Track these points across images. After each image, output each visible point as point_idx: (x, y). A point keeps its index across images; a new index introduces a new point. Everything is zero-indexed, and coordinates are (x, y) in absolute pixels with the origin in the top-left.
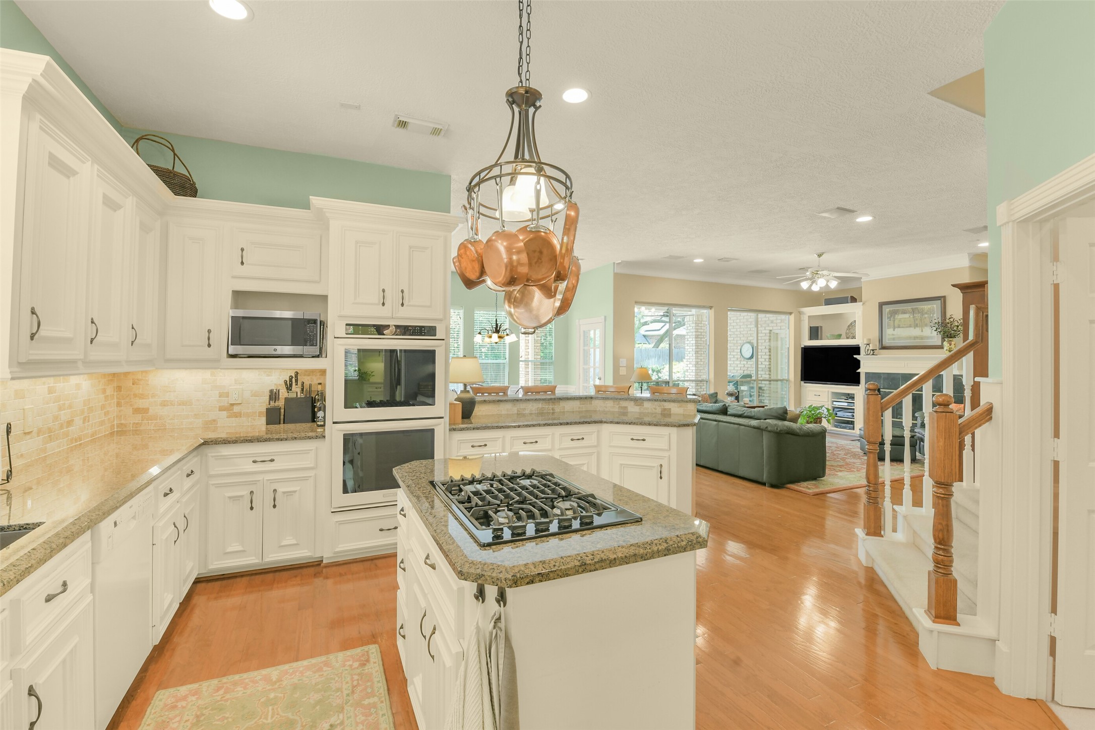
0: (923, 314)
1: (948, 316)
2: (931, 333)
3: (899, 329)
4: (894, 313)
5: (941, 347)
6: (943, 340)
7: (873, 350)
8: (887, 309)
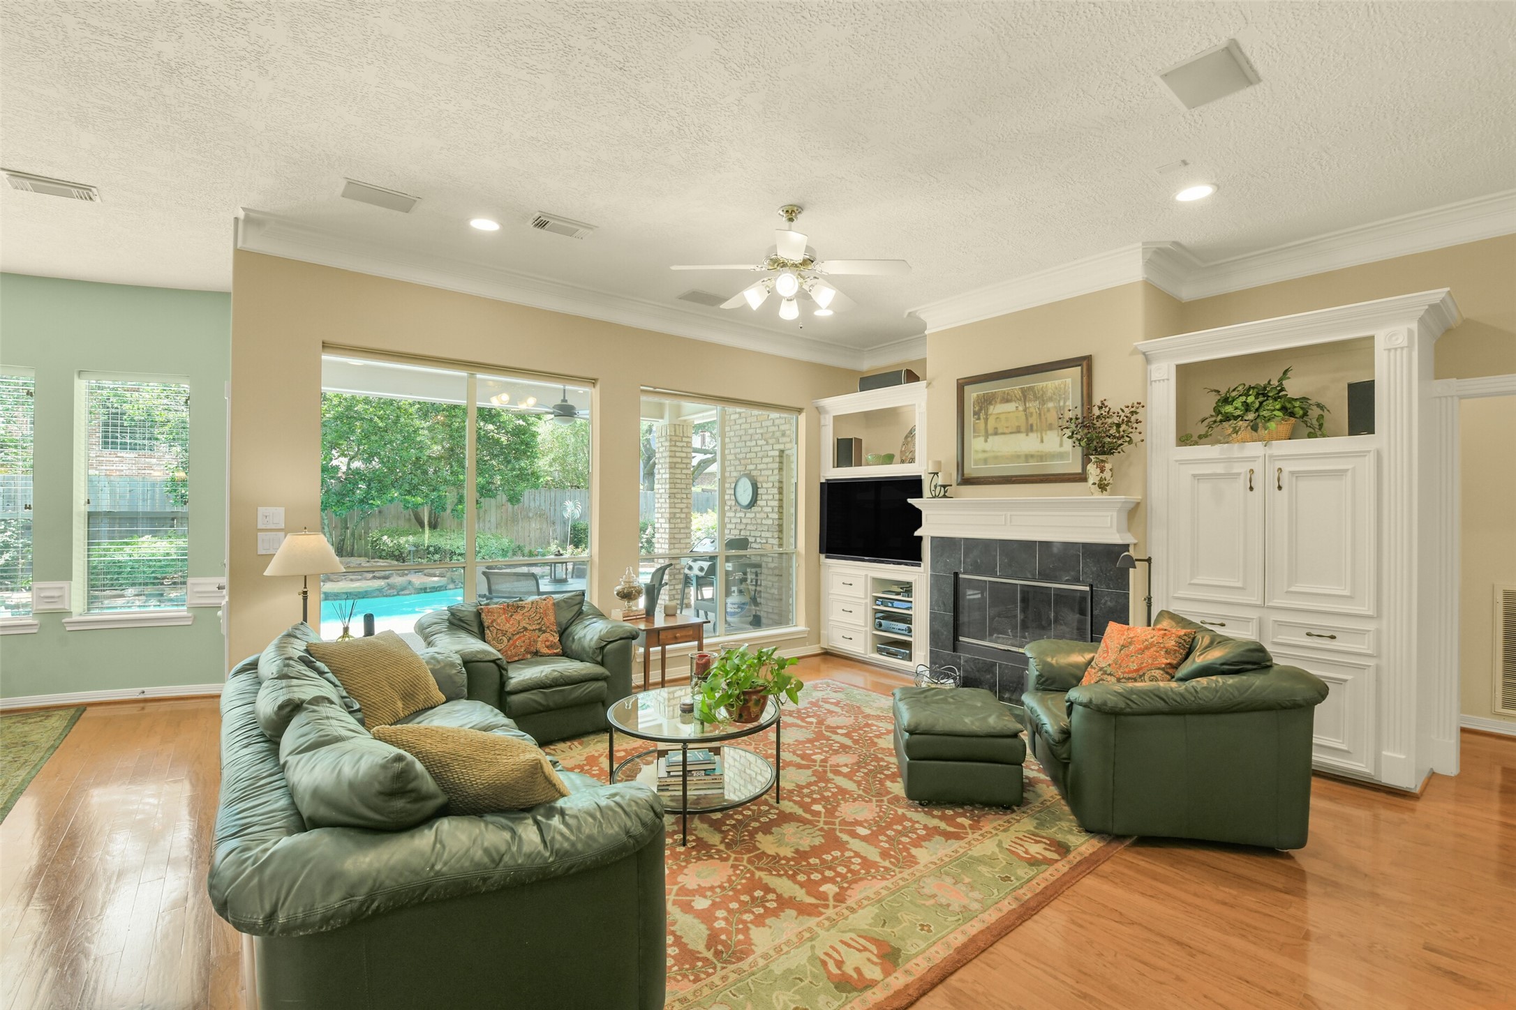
0: (1043, 402)
1: (1097, 401)
2: (1061, 445)
3: (996, 438)
4: (986, 402)
5: (1082, 478)
6: (1086, 461)
7: (944, 486)
8: (972, 393)
